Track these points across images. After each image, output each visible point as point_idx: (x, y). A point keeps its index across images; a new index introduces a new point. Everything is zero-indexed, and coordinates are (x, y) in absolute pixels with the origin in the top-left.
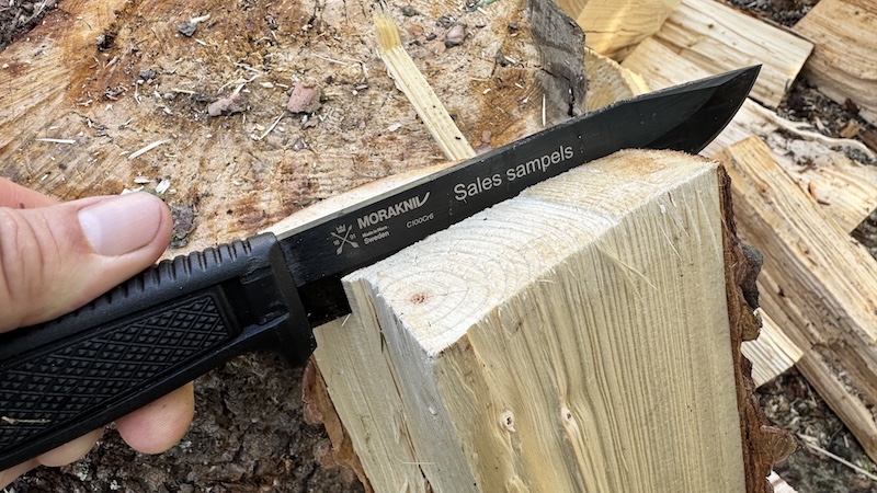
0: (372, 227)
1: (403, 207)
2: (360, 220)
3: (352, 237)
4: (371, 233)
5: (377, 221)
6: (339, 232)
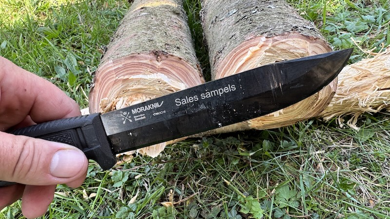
0: (138, 114)
1: (151, 106)
2: (133, 110)
3: (130, 117)
4: (137, 116)
5: (140, 112)
6: (124, 114)
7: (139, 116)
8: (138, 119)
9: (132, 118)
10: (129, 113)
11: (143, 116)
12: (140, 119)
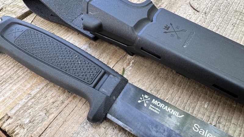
0: (156, 106)
1: (171, 111)
2: (154, 100)
3: (147, 102)
5: (159, 106)
6: (145, 97)
7: (155, 108)
8: (152, 109)
9: (148, 105)
10: (149, 99)
11: (157, 110)
12: (153, 110)
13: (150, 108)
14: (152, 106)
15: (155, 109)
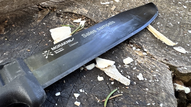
0: (57, 49)
3: (50, 53)
4: (57, 51)
5: (58, 47)
6: (45, 53)
7: (58, 50)
10: (49, 51)
11: (61, 50)
12: (59, 51)
13: (56, 53)
14: (56, 51)
15: (60, 50)
